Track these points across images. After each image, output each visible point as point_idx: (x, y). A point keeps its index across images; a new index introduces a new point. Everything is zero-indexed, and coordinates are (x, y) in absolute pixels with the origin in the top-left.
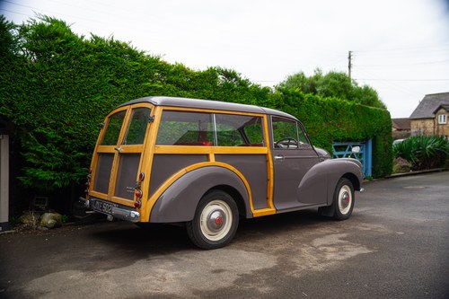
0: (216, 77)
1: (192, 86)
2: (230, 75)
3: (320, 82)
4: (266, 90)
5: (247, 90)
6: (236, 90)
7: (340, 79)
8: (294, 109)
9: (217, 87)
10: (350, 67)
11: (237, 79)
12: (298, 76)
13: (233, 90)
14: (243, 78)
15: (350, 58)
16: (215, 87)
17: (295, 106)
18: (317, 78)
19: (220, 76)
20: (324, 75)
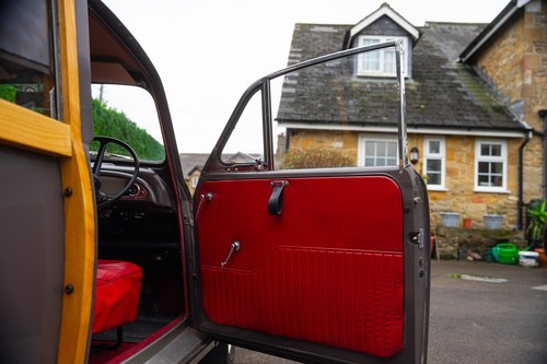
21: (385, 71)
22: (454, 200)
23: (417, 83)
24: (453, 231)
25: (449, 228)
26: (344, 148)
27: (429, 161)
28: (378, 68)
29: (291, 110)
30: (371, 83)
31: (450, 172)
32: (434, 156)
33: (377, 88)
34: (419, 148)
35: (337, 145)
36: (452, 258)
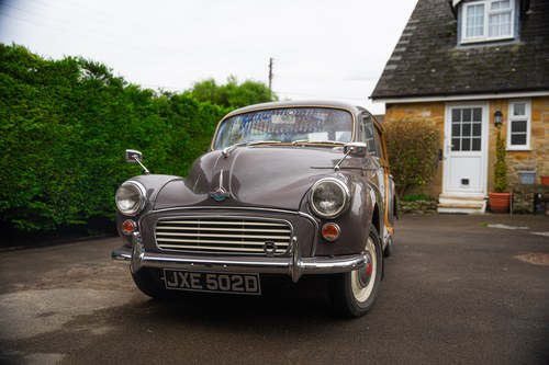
0: (77, 71)
1: (39, 79)
2: (97, 70)
3: (234, 92)
4: (148, 94)
5: (121, 91)
6: (105, 89)
7: (257, 91)
8: (184, 119)
9: (78, 84)
10: (270, 77)
11: (107, 76)
12: (207, 83)
13: (101, 90)
14: (115, 75)
15: (271, 66)
16: (74, 83)
17: (185, 115)
18: (230, 87)
19: (84, 71)
20: (239, 84)
21: (490, 35)
22: (540, 158)
23: (523, 43)
24: (527, 188)
25: (524, 185)
26: (432, 116)
27: (513, 123)
28: (482, 33)
29: (386, 87)
30: (472, 50)
31: (534, 132)
32: (520, 118)
33: (477, 54)
34: (503, 112)
35: (426, 114)
36: (528, 212)
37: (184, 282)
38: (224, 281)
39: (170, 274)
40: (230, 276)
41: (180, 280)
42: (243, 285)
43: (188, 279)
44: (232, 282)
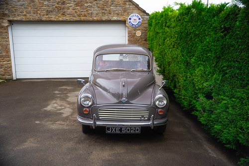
37: (114, 130)
38: (128, 130)
39: (108, 129)
40: (131, 128)
41: (112, 130)
42: (135, 131)
43: (115, 130)
44: (131, 130)
